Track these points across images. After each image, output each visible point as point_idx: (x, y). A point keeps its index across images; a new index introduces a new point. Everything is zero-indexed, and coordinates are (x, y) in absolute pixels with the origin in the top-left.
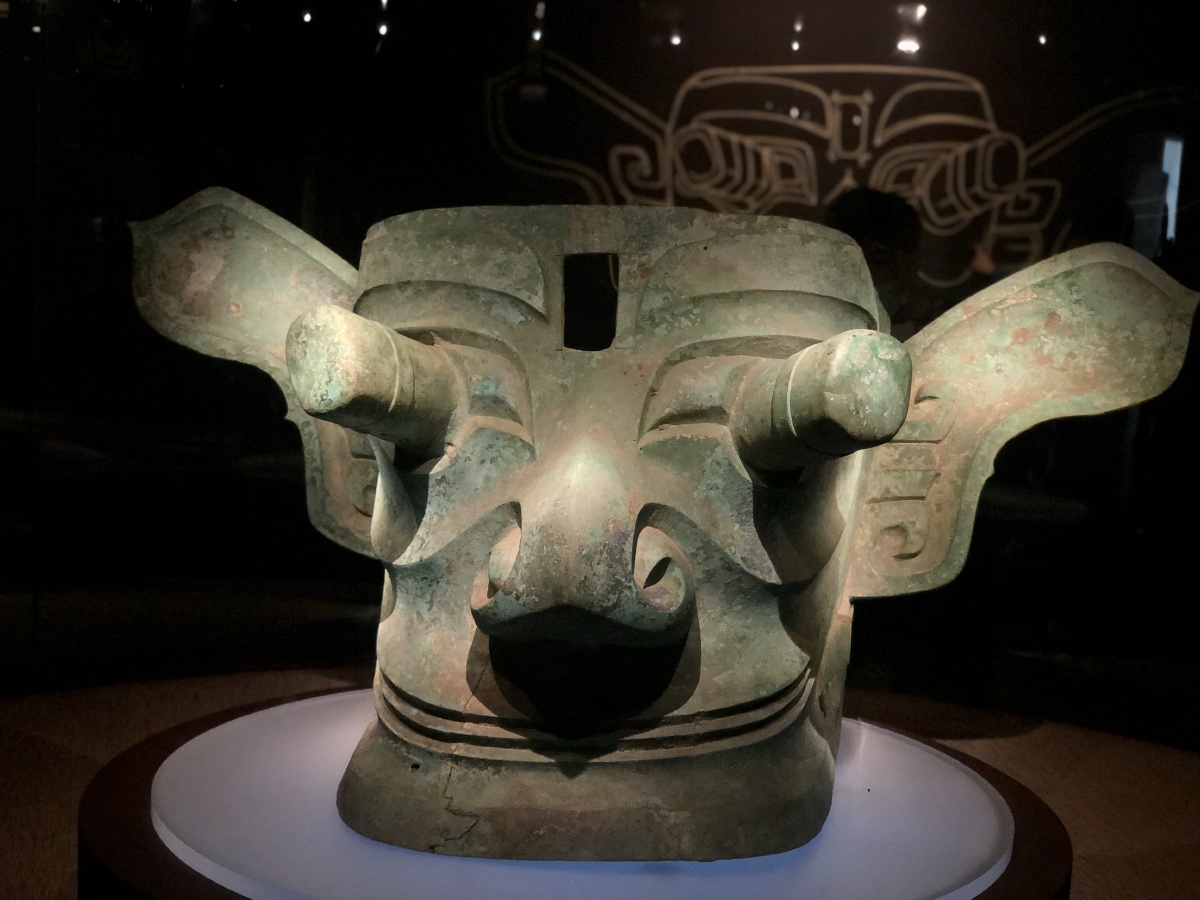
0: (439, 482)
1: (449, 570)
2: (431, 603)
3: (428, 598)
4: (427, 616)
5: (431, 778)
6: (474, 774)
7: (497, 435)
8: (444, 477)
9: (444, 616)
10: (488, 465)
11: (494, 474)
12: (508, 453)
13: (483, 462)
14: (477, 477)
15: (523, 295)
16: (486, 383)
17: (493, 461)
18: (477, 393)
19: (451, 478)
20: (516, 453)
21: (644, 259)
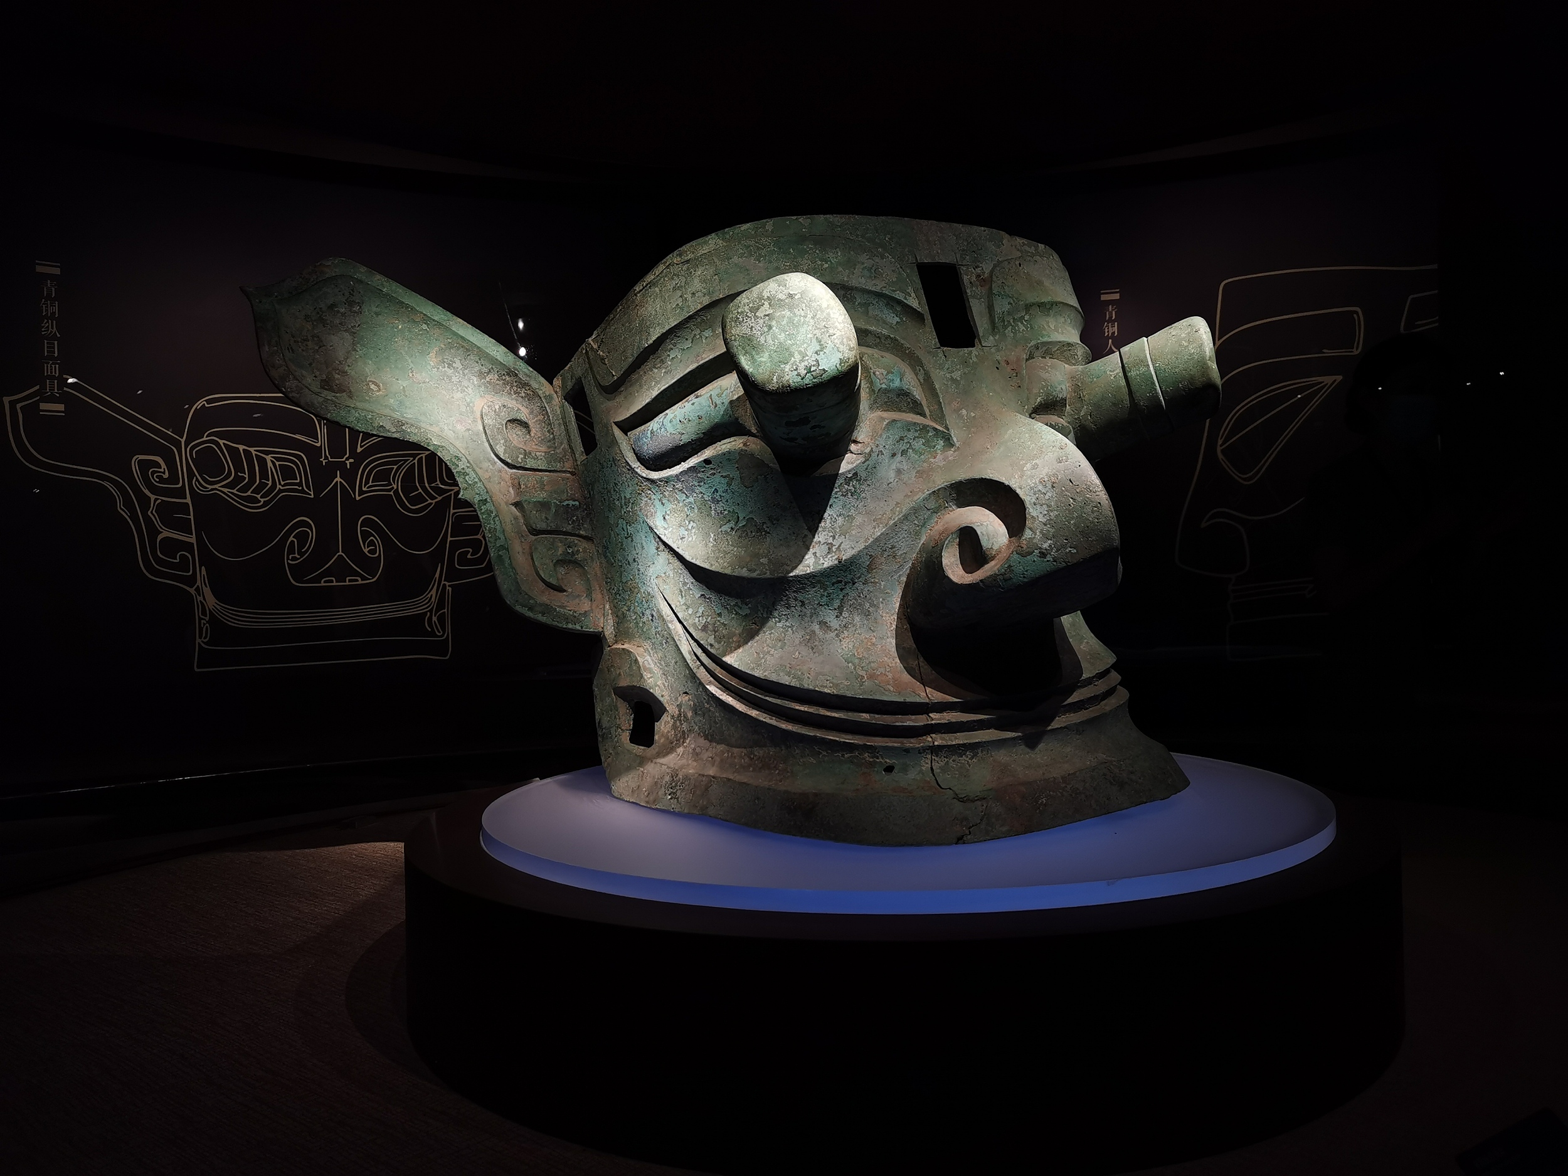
0: (848, 481)
1: (870, 568)
2: (840, 609)
3: (837, 603)
4: (834, 623)
5: (912, 774)
6: (954, 762)
7: (909, 426)
8: (856, 474)
9: (857, 619)
10: (899, 458)
11: (905, 466)
12: (918, 444)
13: (894, 455)
14: (888, 471)
15: (899, 296)
16: (890, 377)
17: (904, 453)
18: (884, 386)
19: (863, 474)
20: (927, 443)
21: (978, 270)
